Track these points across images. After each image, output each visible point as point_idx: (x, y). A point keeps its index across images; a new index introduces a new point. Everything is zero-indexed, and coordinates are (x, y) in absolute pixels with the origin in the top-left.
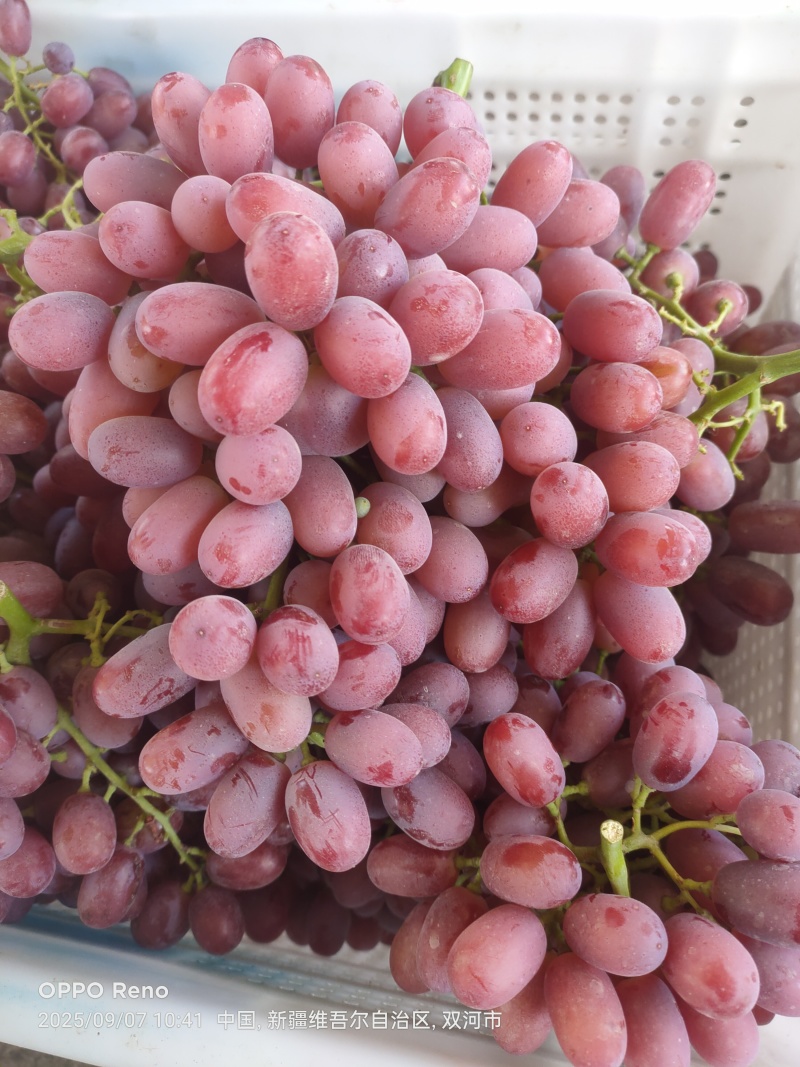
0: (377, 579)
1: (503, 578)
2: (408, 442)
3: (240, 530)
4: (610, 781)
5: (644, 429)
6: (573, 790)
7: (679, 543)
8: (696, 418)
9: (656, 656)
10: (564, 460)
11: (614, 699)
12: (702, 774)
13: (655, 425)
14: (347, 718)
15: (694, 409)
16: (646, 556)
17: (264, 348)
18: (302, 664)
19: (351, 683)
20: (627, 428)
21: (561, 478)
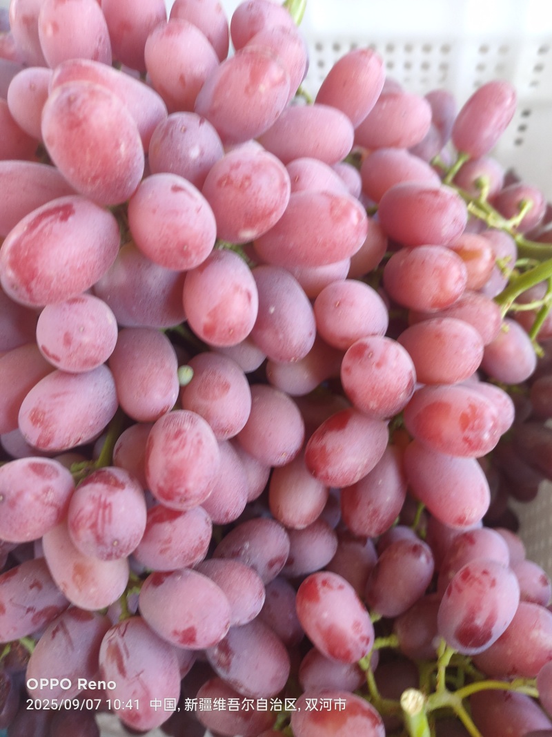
0: (184, 446)
1: (315, 444)
2: (214, 313)
3: (55, 396)
4: (417, 636)
5: (449, 308)
6: (383, 643)
7: (481, 417)
8: (500, 299)
9: (461, 521)
10: (374, 335)
11: (423, 559)
12: (504, 637)
13: (460, 305)
14: (158, 578)
15: (498, 292)
16: (450, 428)
17: (64, 218)
18: (100, 532)
19: (159, 547)
20: (434, 305)
21: (367, 352)
